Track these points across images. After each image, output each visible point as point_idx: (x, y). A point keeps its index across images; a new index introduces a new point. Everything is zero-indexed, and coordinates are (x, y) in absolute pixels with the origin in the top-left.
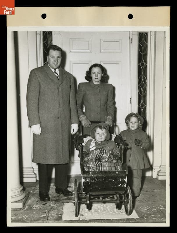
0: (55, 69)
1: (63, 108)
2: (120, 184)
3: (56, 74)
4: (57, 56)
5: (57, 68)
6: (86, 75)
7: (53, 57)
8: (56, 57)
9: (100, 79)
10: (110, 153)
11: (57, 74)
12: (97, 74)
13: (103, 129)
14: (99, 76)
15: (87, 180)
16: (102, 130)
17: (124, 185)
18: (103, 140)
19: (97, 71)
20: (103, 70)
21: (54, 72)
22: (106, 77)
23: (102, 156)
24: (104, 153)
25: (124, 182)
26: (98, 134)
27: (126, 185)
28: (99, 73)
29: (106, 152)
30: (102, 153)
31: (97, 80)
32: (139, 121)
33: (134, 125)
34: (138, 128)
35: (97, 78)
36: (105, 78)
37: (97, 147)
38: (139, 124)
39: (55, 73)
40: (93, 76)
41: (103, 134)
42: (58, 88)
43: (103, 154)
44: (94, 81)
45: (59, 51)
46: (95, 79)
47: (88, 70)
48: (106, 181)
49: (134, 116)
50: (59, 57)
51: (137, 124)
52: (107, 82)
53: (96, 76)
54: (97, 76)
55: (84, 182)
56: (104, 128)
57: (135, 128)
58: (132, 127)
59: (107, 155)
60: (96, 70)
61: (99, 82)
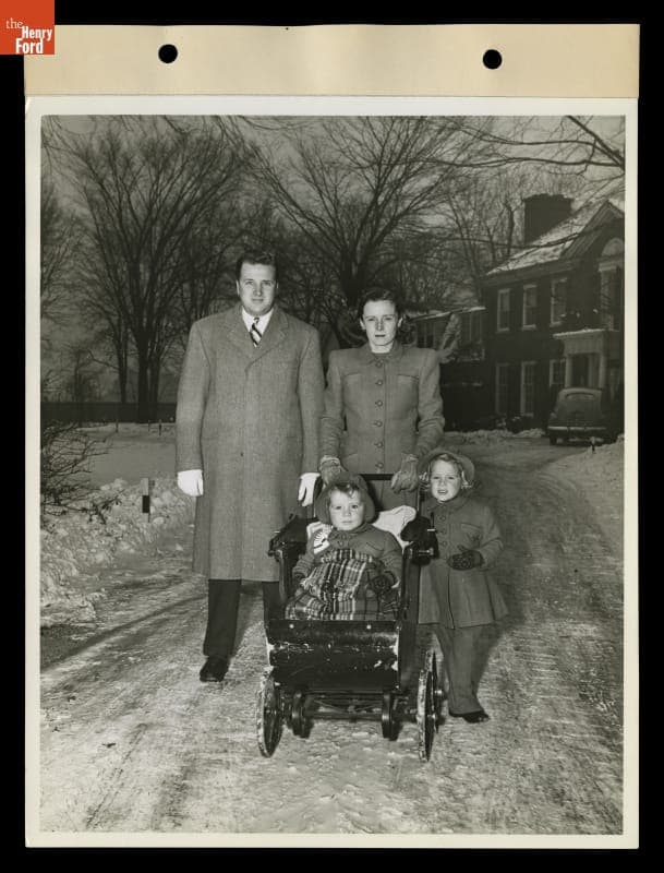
0: (256, 318)
2: (380, 662)
3: (254, 333)
4: (262, 278)
5: (263, 313)
7: (250, 282)
8: (258, 283)
9: (393, 336)
10: (368, 563)
11: (258, 333)
12: (382, 323)
13: (350, 492)
14: (389, 328)
15: (282, 647)
16: (350, 496)
17: (393, 663)
18: (355, 524)
19: (383, 313)
21: (250, 327)
23: (344, 570)
24: (349, 559)
25: (389, 657)
26: (339, 508)
27: (396, 663)
28: (388, 319)
29: (357, 556)
30: (343, 559)
31: (381, 341)
32: (460, 472)
33: (445, 485)
34: (461, 493)
35: (379, 333)
37: (335, 543)
38: (461, 481)
39: (254, 327)
40: (370, 328)
41: (354, 507)
42: (245, 372)
43: (346, 565)
44: (372, 345)
45: (268, 264)
46: (377, 336)
48: (337, 651)
49: (444, 459)
50: (266, 282)
51: (456, 480)
53: (377, 329)
54: (382, 329)
55: (271, 653)
56: (355, 487)
57: (451, 493)
58: (439, 491)
59: (360, 568)
60: (378, 309)
61: (390, 346)
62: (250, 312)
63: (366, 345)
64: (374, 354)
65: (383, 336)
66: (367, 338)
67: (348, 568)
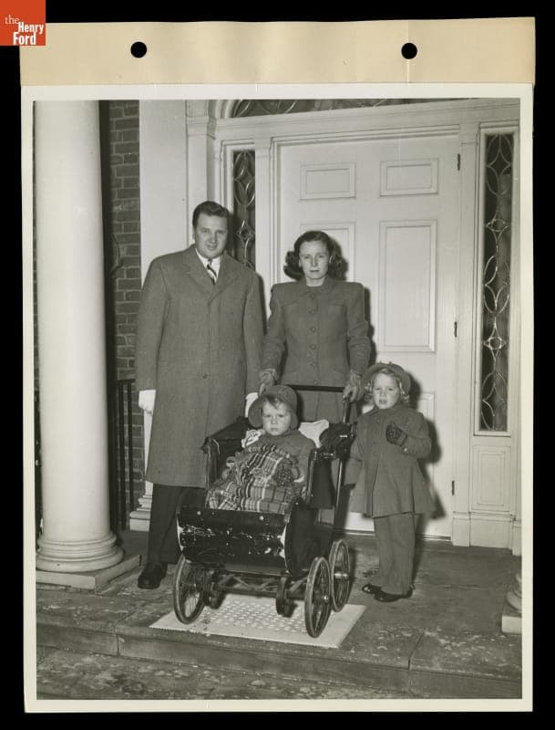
0: (210, 260)
1: (218, 353)
2: (269, 550)
3: (209, 271)
4: (217, 228)
5: (215, 257)
6: (286, 264)
7: (206, 231)
8: (213, 232)
11: (212, 270)
12: (316, 260)
13: (277, 405)
14: (322, 264)
15: (189, 531)
17: (280, 551)
19: (316, 252)
20: (332, 247)
21: (205, 266)
22: (339, 265)
23: (265, 459)
24: (270, 451)
25: (277, 545)
26: (269, 416)
27: (283, 551)
28: (321, 257)
30: (266, 450)
31: (315, 275)
32: (398, 384)
33: (385, 395)
35: (314, 269)
36: (337, 267)
38: (400, 391)
39: (209, 267)
40: (306, 265)
41: (281, 416)
42: (209, 304)
43: (267, 455)
44: (307, 280)
45: (222, 216)
46: (312, 271)
47: (292, 249)
48: (234, 537)
50: (220, 232)
52: (344, 278)
53: (312, 265)
54: (317, 265)
55: (181, 534)
56: (281, 401)
57: (390, 403)
58: (380, 401)
59: (277, 460)
60: (312, 248)
61: (323, 280)
62: (205, 256)
63: (302, 280)
64: (309, 287)
65: (317, 271)
66: (304, 274)
67: (268, 458)
